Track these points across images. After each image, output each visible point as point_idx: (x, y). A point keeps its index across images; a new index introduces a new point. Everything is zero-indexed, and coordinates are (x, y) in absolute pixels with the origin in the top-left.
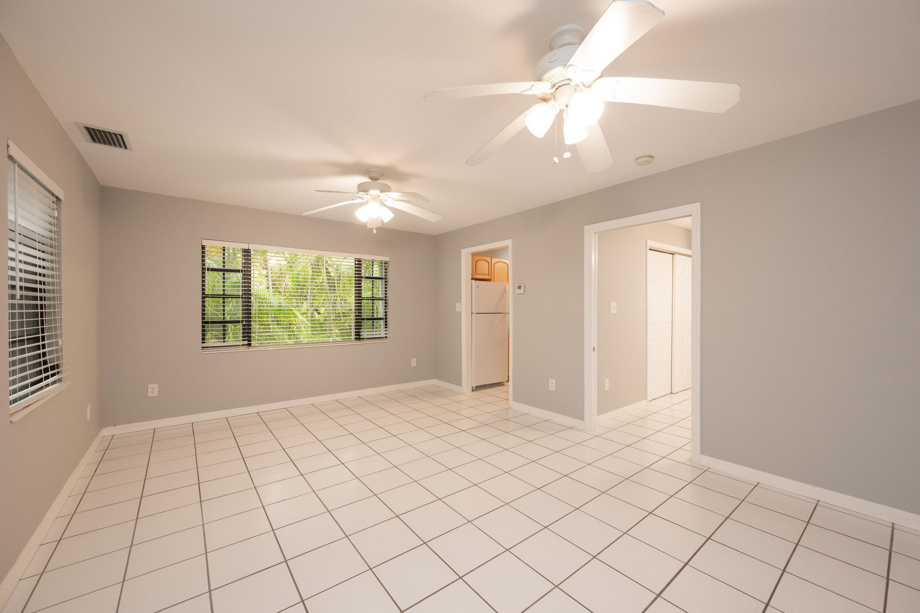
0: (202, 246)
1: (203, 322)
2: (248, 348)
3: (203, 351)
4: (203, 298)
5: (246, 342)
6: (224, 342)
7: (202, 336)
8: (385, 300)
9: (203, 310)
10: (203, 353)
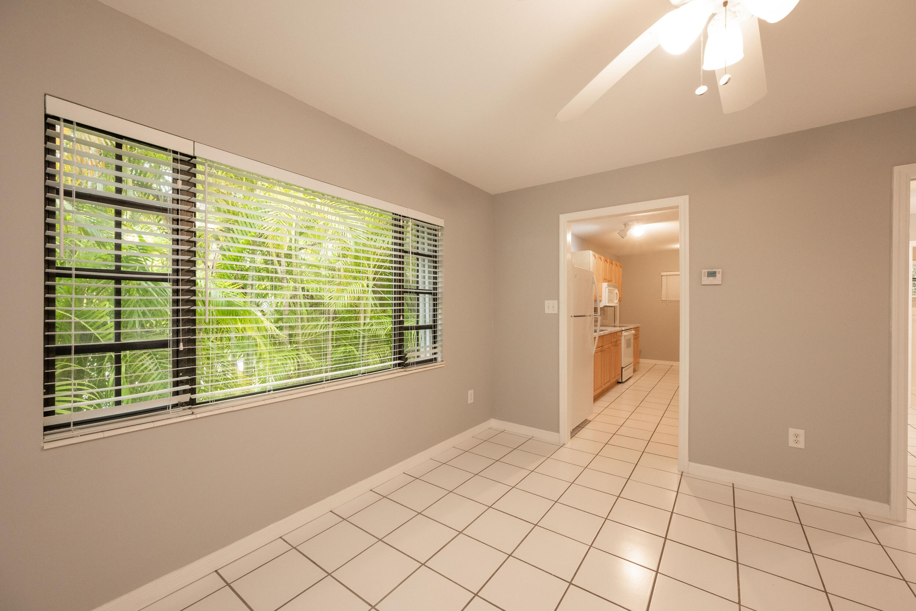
0: (47, 116)
1: (48, 352)
2: (191, 413)
3: (48, 438)
4: (49, 277)
5: (186, 398)
6: (118, 403)
7: (45, 394)
8: (434, 294)
9: (50, 314)
10: (47, 446)
